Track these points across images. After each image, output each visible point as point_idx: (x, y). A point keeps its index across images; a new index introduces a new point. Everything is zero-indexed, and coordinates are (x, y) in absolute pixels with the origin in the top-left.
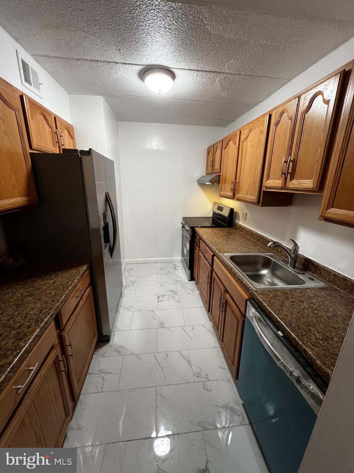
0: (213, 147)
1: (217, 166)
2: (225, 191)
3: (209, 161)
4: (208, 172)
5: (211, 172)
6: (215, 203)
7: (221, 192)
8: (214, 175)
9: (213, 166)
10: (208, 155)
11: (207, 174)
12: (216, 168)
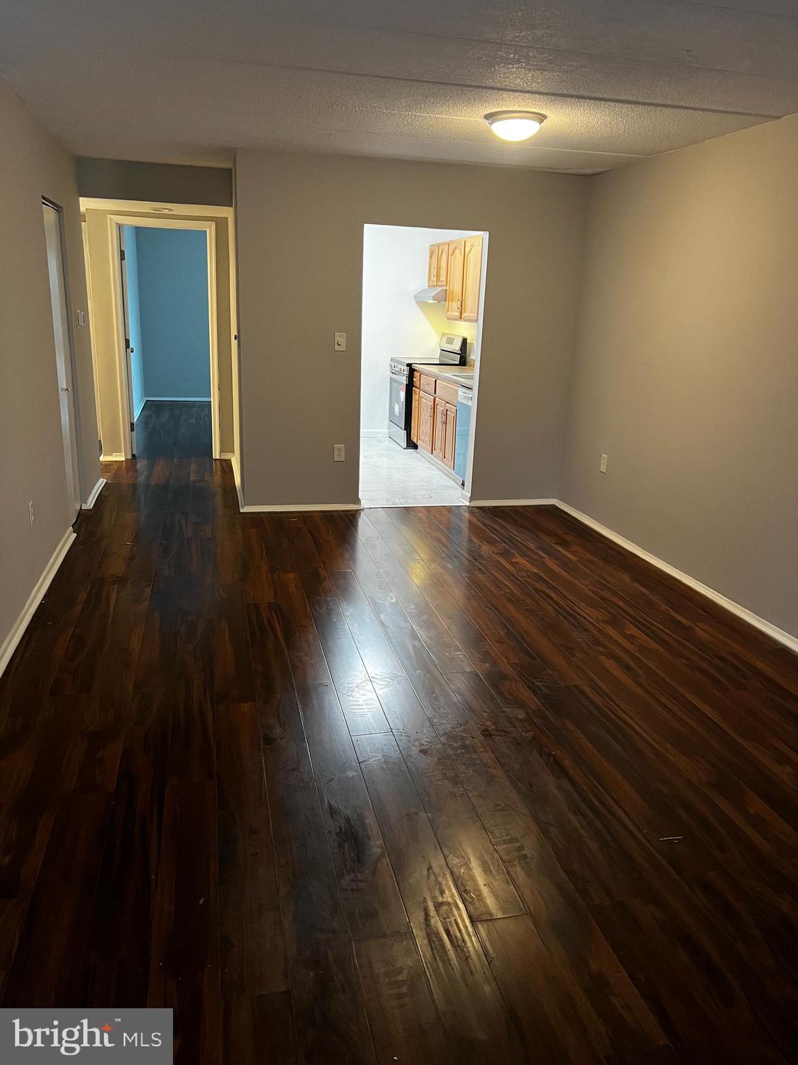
0: (437, 248)
1: (443, 278)
2: (452, 311)
3: (432, 268)
4: (431, 283)
5: (435, 284)
6: (443, 334)
7: (448, 313)
8: (439, 289)
9: (438, 276)
10: (431, 257)
11: (430, 287)
12: (441, 279)
